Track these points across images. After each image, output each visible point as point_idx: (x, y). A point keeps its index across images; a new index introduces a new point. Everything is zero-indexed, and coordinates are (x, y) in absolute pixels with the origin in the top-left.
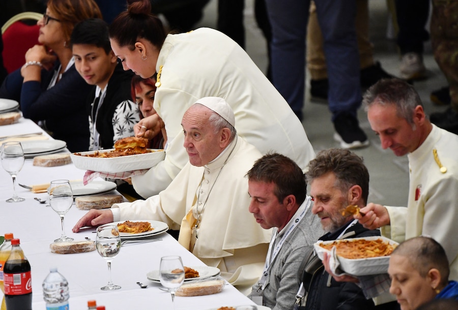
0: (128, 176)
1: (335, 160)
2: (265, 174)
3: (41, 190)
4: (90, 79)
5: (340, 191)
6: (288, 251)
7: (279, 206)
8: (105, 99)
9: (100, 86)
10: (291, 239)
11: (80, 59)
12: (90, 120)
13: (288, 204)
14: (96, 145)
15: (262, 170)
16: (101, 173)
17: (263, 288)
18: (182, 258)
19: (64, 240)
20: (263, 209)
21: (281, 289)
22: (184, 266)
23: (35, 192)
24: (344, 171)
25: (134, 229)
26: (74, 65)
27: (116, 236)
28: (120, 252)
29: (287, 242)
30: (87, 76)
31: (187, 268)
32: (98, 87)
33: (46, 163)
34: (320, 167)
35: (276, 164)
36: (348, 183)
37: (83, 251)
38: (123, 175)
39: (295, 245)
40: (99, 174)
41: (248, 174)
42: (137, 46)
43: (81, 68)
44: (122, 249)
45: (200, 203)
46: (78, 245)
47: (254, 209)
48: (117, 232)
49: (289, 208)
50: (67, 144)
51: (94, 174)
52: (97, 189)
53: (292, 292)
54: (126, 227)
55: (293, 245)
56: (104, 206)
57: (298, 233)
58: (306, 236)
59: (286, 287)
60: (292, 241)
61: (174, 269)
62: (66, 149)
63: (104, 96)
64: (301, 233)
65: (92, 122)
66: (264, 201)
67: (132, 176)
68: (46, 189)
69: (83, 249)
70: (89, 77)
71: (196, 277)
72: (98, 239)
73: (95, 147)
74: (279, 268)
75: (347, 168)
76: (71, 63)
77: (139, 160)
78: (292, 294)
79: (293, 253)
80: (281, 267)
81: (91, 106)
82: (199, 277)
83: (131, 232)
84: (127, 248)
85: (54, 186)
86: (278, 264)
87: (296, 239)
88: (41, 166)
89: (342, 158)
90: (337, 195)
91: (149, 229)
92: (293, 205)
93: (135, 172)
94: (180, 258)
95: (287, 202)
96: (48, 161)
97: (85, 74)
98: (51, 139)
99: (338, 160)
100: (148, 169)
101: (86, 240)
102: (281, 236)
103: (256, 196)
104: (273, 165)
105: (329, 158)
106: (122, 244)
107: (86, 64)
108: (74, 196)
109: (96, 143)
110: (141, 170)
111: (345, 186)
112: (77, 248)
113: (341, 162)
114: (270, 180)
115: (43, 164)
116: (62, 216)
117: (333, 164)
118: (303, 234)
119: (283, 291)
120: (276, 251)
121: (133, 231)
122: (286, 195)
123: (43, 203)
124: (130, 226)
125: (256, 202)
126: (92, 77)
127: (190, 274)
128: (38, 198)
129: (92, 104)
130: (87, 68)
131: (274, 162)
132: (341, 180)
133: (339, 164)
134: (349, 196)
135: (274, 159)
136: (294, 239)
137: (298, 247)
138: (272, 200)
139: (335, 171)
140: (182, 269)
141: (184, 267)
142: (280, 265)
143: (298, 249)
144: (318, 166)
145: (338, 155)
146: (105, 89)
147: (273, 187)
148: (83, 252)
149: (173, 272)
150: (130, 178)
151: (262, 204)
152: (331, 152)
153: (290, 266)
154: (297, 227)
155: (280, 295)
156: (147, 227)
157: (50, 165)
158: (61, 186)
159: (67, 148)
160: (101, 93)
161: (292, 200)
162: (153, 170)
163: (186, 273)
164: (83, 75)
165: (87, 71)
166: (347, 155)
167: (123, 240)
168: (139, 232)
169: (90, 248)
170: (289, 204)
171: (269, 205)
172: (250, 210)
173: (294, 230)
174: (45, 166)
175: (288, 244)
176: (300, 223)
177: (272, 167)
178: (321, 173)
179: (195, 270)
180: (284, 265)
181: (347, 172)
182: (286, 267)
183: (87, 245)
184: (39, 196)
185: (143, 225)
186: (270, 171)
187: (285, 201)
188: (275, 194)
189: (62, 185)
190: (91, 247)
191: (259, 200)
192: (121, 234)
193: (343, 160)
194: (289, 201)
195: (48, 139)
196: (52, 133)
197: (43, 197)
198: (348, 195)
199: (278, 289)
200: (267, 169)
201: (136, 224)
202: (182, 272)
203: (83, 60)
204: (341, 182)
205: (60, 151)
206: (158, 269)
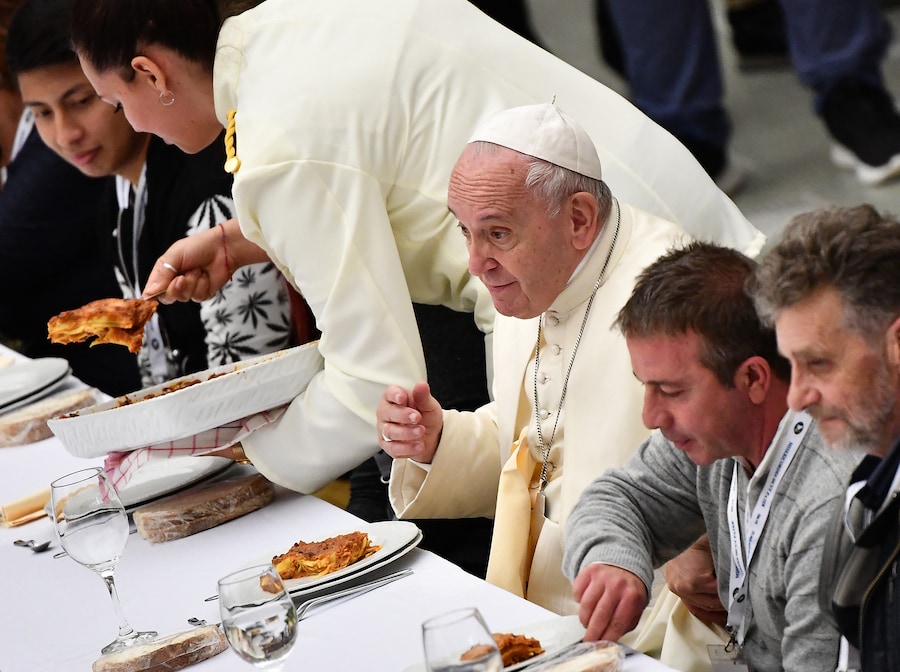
0: (230, 440)
1: (833, 250)
2: (663, 310)
3: (26, 515)
4: (90, 162)
5: (861, 340)
6: (790, 520)
7: (724, 397)
8: (150, 209)
9: (125, 176)
10: (793, 483)
11: (47, 113)
12: (120, 278)
13: (750, 384)
14: (156, 347)
15: (655, 299)
16: (149, 448)
17: (740, 639)
18: (481, 611)
19: (129, 643)
20: (683, 413)
21: (788, 631)
22: (493, 632)
23: (11, 523)
24: (862, 281)
25: (323, 563)
26: (34, 130)
27: (275, 596)
28: (299, 639)
29: (781, 495)
30: (80, 156)
31: (502, 636)
32: (119, 179)
33: (24, 434)
34: (793, 276)
35: (692, 277)
36: (880, 312)
37: (192, 659)
38: (217, 441)
39: (807, 499)
40: (145, 453)
41: (620, 318)
42: (140, 67)
43: (57, 137)
44: (301, 627)
45: (543, 412)
46: (172, 648)
47: (655, 417)
48: (277, 581)
49: (757, 394)
50: (71, 365)
51: (132, 457)
52: (189, 471)
53: (821, 636)
54: (299, 561)
55: (801, 501)
56: (221, 517)
57: (808, 462)
58: (835, 467)
59: (802, 623)
60: (797, 489)
61: (465, 647)
62: (71, 379)
63: (142, 199)
64: (817, 463)
65: (126, 284)
66: (680, 391)
67: (241, 437)
68: (42, 508)
69: (191, 654)
70: (87, 158)
71: (536, 655)
72: (227, 615)
73: (154, 353)
74: (775, 573)
75: (872, 271)
76: (24, 129)
77: (254, 384)
78: (823, 640)
79: (808, 522)
80: (780, 571)
81: (115, 239)
82: (545, 654)
83: (317, 571)
84: (316, 622)
85: (61, 494)
86: (768, 565)
87: (807, 483)
88: (13, 445)
89: (852, 243)
90: (855, 351)
91: (368, 551)
92: (767, 385)
93: (250, 424)
94: (477, 611)
95: (747, 381)
96: (30, 426)
97: (72, 150)
98: (22, 360)
99: (841, 250)
100: (286, 406)
101: (192, 627)
102: (761, 483)
103: (652, 379)
104: (683, 281)
105: (815, 249)
106: (298, 611)
107: (70, 122)
108: (127, 508)
109: (154, 340)
110: (265, 414)
111: (873, 322)
112: (173, 656)
113: (850, 255)
114: (680, 326)
115: (14, 439)
116: (107, 574)
117: (827, 265)
118: (826, 462)
119: (794, 637)
120: (753, 530)
121: (323, 569)
122: (737, 363)
123: (44, 548)
124: (310, 556)
125: (660, 397)
126: (94, 154)
127: (516, 650)
128: (25, 540)
129: (116, 233)
130: (76, 133)
131: (685, 271)
132: (859, 307)
133: (847, 260)
134: (889, 348)
135: (686, 262)
136: (799, 481)
137: (818, 503)
138: (702, 382)
139: (839, 286)
140: (490, 642)
141: (493, 636)
142: (774, 564)
143: (818, 508)
144: (789, 272)
145: (842, 234)
146: (143, 180)
147: (693, 344)
148: (193, 663)
149: (464, 657)
150: (239, 444)
151: (676, 399)
152: (820, 225)
153: (805, 560)
154: (803, 446)
155: (790, 648)
156: (361, 546)
157: (37, 434)
158: (82, 489)
159: (74, 374)
160: (132, 195)
161: (760, 373)
162: (300, 403)
163: (503, 651)
164: (67, 155)
165: (76, 143)
166: (867, 228)
167: (298, 601)
168: (338, 566)
169: (209, 647)
170: (755, 385)
171: (695, 398)
172: (645, 423)
173: (798, 457)
174: (23, 443)
175: (786, 501)
176: (808, 434)
177: (680, 288)
178: (797, 294)
179: (528, 637)
180: (789, 560)
181: (872, 284)
182: (792, 566)
183: (200, 639)
184: (25, 533)
185: (347, 542)
186: (677, 300)
187: (741, 379)
188: (704, 364)
189: (84, 484)
190: (213, 643)
191: (664, 389)
192: (291, 585)
193: (857, 247)
194: (752, 376)
195: (13, 362)
196: (19, 343)
197: (38, 532)
198: (885, 346)
199: (781, 633)
200: (667, 295)
201: (326, 545)
202: (491, 650)
203: (58, 115)
204: (859, 312)
205: (54, 388)
206: (421, 659)
